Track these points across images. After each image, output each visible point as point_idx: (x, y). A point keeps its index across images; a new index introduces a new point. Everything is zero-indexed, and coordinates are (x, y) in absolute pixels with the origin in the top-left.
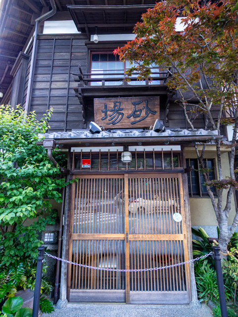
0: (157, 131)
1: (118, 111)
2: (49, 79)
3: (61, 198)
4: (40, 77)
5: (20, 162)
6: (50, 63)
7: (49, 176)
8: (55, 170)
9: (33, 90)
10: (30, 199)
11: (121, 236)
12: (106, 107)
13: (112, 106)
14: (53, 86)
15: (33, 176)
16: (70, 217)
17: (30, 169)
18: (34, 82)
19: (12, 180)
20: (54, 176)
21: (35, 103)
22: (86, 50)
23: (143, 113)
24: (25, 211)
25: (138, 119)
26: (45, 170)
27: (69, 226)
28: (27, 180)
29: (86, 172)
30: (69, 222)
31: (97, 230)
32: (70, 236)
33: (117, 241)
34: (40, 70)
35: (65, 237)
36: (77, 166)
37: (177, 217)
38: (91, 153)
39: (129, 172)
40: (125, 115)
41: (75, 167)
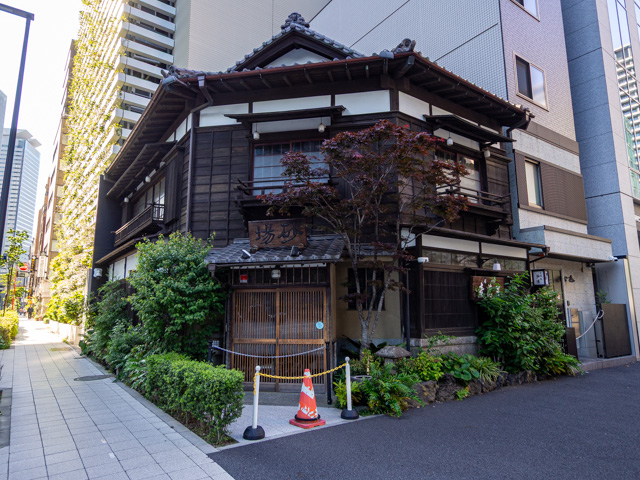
0: (293, 256)
1: (269, 232)
2: (209, 182)
3: (223, 309)
4: (199, 180)
5: (192, 282)
6: (209, 161)
7: (213, 291)
8: (217, 286)
9: (193, 195)
10: (201, 308)
11: (274, 341)
12: (259, 229)
13: (264, 228)
14: (213, 190)
15: (202, 292)
16: (231, 325)
17: (200, 287)
18: (193, 185)
19: (189, 295)
20: (218, 291)
21: (196, 209)
22: (247, 144)
23: (292, 234)
24: (199, 316)
25: (287, 239)
26: (210, 287)
27: (231, 332)
28: (198, 295)
29: (244, 286)
30: (231, 329)
31: (254, 336)
32: (232, 341)
33: (270, 345)
34: (199, 171)
35: (228, 341)
36: (237, 281)
37: (320, 325)
38: (248, 269)
39: (280, 287)
40: (276, 236)
41: (235, 283)
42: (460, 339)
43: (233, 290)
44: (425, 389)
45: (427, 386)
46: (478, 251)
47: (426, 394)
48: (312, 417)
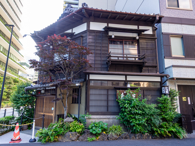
40: (44, 79)
42: (109, 116)
44: (71, 135)
45: (72, 134)
46: (125, 80)
47: (71, 137)
48: (14, 139)
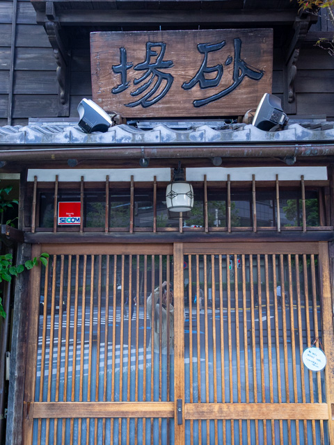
0: (265, 126)
1: (158, 69)
11: (164, 408)
12: (124, 56)
13: (142, 53)
16: (25, 357)
23: (227, 77)
25: (212, 92)
27: (23, 381)
29: (69, 236)
30: (25, 371)
32: (26, 409)
33: (152, 420)
35: (12, 411)
36: (46, 220)
37: (314, 359)
38: (82, 186)
39: (186, 238)
40: (178, 82)
41: (40, 223)
43: (32, 244)
